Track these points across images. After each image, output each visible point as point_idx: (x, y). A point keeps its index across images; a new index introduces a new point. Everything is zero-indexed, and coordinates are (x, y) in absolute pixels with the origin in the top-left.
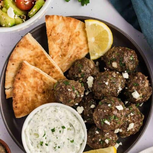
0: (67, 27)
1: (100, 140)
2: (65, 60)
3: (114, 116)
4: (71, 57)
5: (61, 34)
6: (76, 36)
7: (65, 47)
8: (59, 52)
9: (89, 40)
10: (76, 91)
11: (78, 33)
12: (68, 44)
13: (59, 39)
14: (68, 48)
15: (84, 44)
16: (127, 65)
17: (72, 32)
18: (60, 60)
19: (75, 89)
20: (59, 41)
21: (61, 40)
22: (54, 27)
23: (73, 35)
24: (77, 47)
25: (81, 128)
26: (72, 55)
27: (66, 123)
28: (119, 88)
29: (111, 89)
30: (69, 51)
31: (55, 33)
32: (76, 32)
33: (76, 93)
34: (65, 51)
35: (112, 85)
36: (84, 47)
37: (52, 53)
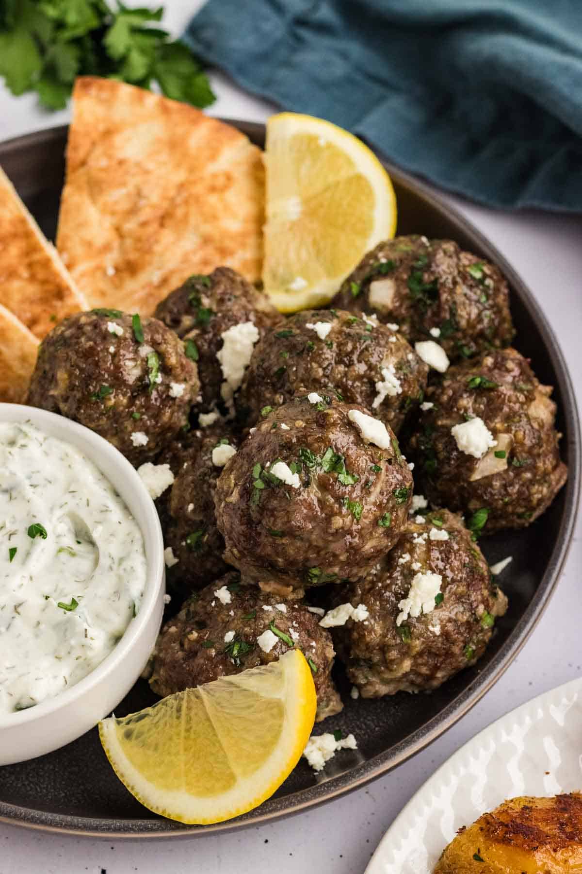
0: (175, 145)
1: (229, 636)
2: (132, 293)
3: (329, 455)
4: (165, 281)
5: (138, 165)
6: (213, 189)
7: (144, 224)
8: (106, 248)
9: (271, 209)
10: (146, 350)
11: (221, 181)
12: (164, 219)
13: (123, 184)
14: (156, 233)
15: (244, 235)
16: (444, 296)
17: (192, 170)
18: (103, 294)
19: (147, 337)
20: (118, 196)
21: (128, 195)
22: (108, 133)
23: (194, 183)
24: (206, 240)
25: (137, 546)
26: (172, 272)
27: (58, 513)
28: (384, 372)
29: (342, 368)
30: (157, 248)
31: (110, 157)
32: (215, 176)
33: (146, 360)
34: (139, 245)
35: (349, 347)
36: (243, 245)
37: (69, 244)
